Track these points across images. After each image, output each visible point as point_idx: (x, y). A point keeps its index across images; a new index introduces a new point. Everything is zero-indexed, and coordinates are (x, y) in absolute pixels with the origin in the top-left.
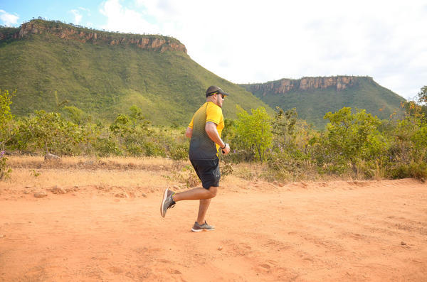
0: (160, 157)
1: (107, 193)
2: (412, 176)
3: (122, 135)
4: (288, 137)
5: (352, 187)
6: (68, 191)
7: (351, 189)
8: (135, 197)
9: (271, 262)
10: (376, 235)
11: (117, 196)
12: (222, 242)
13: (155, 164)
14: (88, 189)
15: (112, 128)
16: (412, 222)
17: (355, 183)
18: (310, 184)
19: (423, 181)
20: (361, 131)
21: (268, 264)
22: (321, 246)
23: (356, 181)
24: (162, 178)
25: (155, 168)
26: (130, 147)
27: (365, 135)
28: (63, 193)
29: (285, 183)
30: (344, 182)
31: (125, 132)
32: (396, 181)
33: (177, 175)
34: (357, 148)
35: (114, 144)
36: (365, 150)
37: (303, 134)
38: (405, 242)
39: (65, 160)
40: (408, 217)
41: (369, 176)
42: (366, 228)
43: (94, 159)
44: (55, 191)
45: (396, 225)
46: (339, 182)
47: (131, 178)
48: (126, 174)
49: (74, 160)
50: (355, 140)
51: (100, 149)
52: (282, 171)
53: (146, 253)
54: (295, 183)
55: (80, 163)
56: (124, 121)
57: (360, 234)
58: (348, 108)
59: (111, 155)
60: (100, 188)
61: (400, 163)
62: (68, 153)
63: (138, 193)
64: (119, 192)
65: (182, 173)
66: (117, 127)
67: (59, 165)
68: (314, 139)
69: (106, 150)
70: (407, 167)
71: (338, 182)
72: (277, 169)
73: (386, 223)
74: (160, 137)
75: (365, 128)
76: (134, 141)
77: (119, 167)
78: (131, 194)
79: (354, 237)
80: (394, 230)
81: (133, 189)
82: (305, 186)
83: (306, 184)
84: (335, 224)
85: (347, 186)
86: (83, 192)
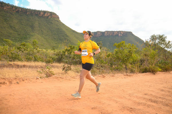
2: (150, 72)
3: (23, 52)
5: (126, 77)
7: (125, 78)
8: (12, 83)
13: (37, 65)
15: (18, 48)
16: (157, 97)
17: (127, 75)
19: (154, 74)
20: (129, 51)
27: (131, 53)
30: (122, 75)
31: (24, 50)
32: (144, 74)
34: (128, 59)
35: (19, 56)
36: (131, 60)
40: (154, 94)
41: (132, 72)
42: (135, 102)
45: (150, 100)
46: (120, 74)
50: (127, 55)
52: (95, 69)
54: (100, 75)
58: (124, 41)
61: (145, 66)
63: (14, 82)
68: (109, 55)
70: (148, 68)
73: (145, 98)
74: (43, 53)
75: (131, 50)
76: (30, 55)
77: (18, 66)
78: (10, 82)
79: (129, 110)
80: (149, 103)
81: (12, 79)
82: (104, 77)
83: (105, 75)
84: (118, 100)
85: (123, 76)
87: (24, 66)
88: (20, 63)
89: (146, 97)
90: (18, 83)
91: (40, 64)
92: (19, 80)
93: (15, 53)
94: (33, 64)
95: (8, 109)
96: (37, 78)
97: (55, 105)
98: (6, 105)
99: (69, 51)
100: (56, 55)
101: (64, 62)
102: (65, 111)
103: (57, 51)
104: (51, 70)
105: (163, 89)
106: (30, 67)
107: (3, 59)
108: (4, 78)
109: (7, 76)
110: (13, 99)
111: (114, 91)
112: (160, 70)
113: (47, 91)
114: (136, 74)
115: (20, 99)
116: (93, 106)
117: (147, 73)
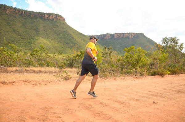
0: (53, 67)
1: (29, 84)
2: (159, 75)
3: (36, 58)
4: (109, 59)
5: (135, 79)
6: (10, 83)
7: (134, 80)
8: (41, 85)
9: (100, 111)
10: (144, 99)
11: (33, 85)
12: (80, 104)
13: (51, 70)
14: (20, 82)
15: (31, 55)
16: (158, 93)
17: (136, 78)
18: (118, 78)
19: (163, 77)
20: (139, 56)
21: (99, 112)
22: (122, 104)
23: (137, 77)
24: (54, 76)
25: (51, 72)
26: (39, 63)
27: (141, 58)
28: (8, 84)
29: (107, 78)
30: (132, 77)
31: (37, 56)
32: (153, 77)
33: (61, 75)
34: (137, 63)
35: (32, 62)
36: (140, 64)
37: (115, 57)
38: (155, 101)
39: (9, 69)
41: (142, 75)
42: (140, 96)
43: (23, 68)
44: (4, 83)
46: (130, 77)
47: (40, 76)
48: (38, 75)
49: (14, 69)
50: (136, 60)
51: (26, 64)
52: (106, 73)
53: (46, 110)
54: (111, 78)
55: (16, 70)
56: (37, 51)
57: (138, 99)
58: (133, 46)
59: (31, 66)
60: (26, 81)
61: (154, 69)
62: (11, 66)
63: (43, 83)
64: (34, 83)
65: (63, 74)
66: (33, 54)
67: (6, 71)
68: (120, 59)
69: (29, 64)
70: (157, 71)
72: (104, 72)
73: (148, 94)
77: (34, 72)
78: (40, 83)
79: (135, 100)
80: (151, 97)
81: (41, 81)
82: (115, 79)
86: (17, 83)
90: (46, 84)
96: (59, 81)
99: (80, 56)
101: (76, 67)
105: (166, 88)
112: (169, 73)
114: (144, 77)
116: (109, 98)
117: (156, 76)
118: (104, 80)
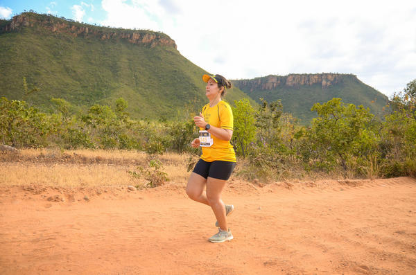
0: (136, 151)
1: (38, 196)
2: (407, 175)
3: (94, 127)
4: (271, 129)
5: (344, 187)
7: (342, 190)
8: (74, 200)
11: (50, 199)
13: (127, 158)
14: (12, 190)
15: (84, 119)
17: (347, 182)
20: (353, 123)
23: (347, 180)
24: (127, 174)
25: (126, 162)
26: (103, 139)
27: (357, 128)
29: (267, 182)
30: (335, 182)
31: (98, 123)
32: (391, 180)
34: (348, 142)
35: (85, 136)
36: (356, 145)
37: (287, 128)
41: (360, 174)
50: (345, 133)
52: (265, 168)
54: (278, 183)
58: (337, 99)
60: (29, 189)
61: (395, 158)
63: (79, 196)
64: (53, 194)
68: (300, 132)
70: (402, 164)
71: (327, 181)
72: (258, 165)
73: (398, 243)
74: (140, 129)
75: (356, 121)
76: (110, 133)
77: (84, 160)
78: (70, 196)
79: (359, 271)
81: (74, 190)
82: (289, 186)
83: (291, 183)
84: (329, 244)
85: (337, 186)
86: (3, 195)
87: (98, 160)
88: (88, 153)
89: (402, 239)
90: (86, 199)
91: (133, 154)
92: (88, 193)
93: (77, 131)
94: (117, 154)
95: (68, 259)
96: (129, 189)
97: (175, 254)
98: (64, 249)
100: (172, 134)
101: (190, 151)
102: (199, 269)
103: (172, 124)
104: (160, 170)
106: (111, 162)
107: (52, 144)
108: (57, 186)
109: (62, 184)
110: (79, 236)
111: (316, 223)
113: (154, 219)
114: (369, 180)
115: (94, 236)
116: (268, 257)
117: (400, 179)
118: (259, 189)
